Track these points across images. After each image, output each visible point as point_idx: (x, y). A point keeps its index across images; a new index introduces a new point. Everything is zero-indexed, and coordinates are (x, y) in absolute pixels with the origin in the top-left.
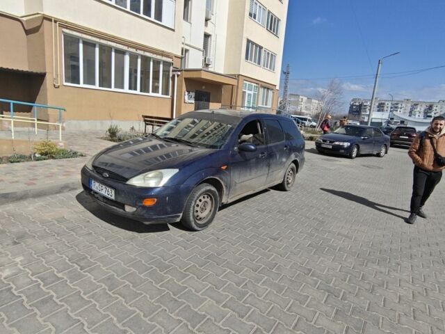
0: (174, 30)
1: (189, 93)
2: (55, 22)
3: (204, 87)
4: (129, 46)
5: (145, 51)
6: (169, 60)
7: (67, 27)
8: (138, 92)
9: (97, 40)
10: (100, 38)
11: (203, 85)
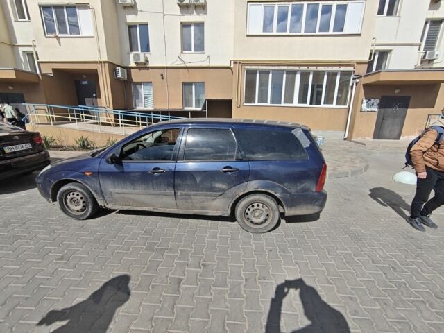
0: (359, 35)
1: (370, 100)
2: (240, 63)
3: (397, 91)
4: (299, 66)
5: (317, 66)
6: (351, 69)
7: (248, 65)
8: (308, 105)
9: (271, 68)
10: (273, 65)
11: (396, 88)
